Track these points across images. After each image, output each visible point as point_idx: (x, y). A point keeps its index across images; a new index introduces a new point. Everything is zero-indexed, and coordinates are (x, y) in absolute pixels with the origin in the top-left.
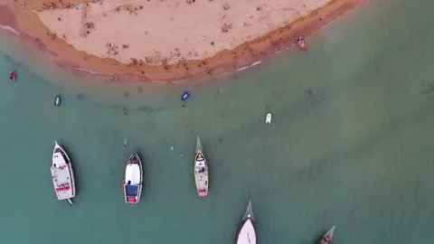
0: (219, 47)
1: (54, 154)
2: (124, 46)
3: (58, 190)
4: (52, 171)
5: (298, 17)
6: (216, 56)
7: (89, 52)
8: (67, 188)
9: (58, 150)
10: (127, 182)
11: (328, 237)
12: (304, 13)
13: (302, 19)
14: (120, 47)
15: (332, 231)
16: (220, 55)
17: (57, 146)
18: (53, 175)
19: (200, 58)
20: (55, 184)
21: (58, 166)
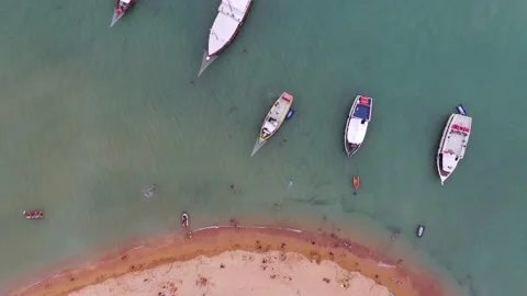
0: (215, 261)
1: (451, 171)
2: (328, 281)
3: (467, 130)
4: (463, 153)
5: (119, 279)
6: (220, 252)
7: (372, 282)
8: (456, 127)
9: (445, 173)
10: (366, 123)
11: (119, 13)
12: (112, 282)
13: (115, 276)
14: (333, 282)
15: (114, 21)
16: (216, 252)
17: (443, 178)
18: (464, 149)
19: (241, 253)
20: (467, 138)
21: (454, 156)
